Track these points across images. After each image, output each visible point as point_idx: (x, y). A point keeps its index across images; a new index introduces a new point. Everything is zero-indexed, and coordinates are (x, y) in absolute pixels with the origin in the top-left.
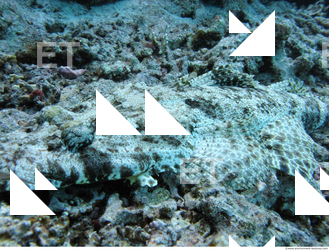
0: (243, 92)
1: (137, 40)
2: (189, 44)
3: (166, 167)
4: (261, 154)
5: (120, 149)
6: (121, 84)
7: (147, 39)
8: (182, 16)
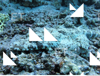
0: (71, 29)
1: (45, 17)
2: (58, 17)
3: (54, 46)
4: (76, 43)
5: (45, 42)
6: (42, 28)
7: (47, 16)
8: (56, 10)
